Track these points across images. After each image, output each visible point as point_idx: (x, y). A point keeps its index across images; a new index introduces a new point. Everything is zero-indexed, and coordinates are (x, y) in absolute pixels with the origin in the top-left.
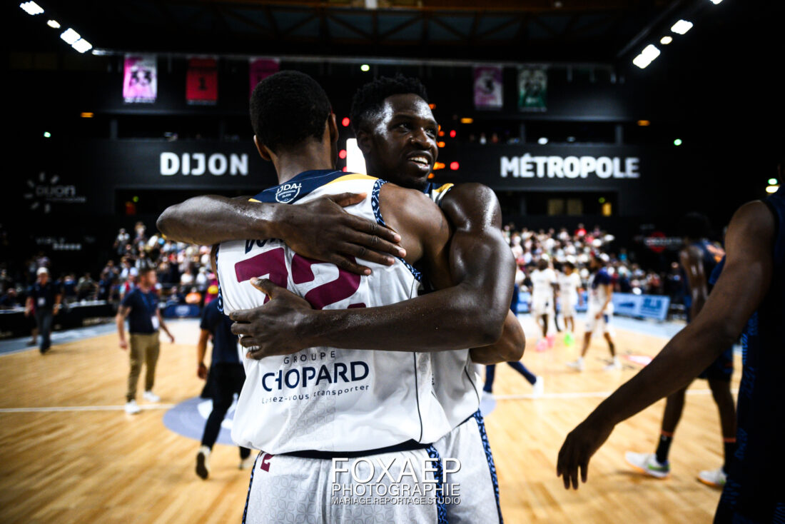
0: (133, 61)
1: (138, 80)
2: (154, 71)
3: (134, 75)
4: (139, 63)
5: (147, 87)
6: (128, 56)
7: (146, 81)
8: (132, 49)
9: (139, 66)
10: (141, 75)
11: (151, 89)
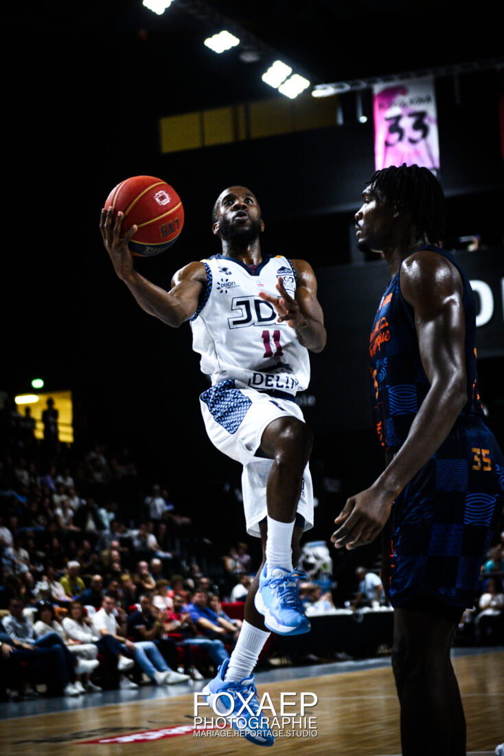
0: (389, 96)
1: (401, 132)
2: (431, 110)
3: (395, 127)
4: (400, 98)
5: (421, 146)
6: (378, 88)
7: (417, 135)
8: (385, 75)
9: (403, 105)
10: (407, 123)
11: (428, 147)
